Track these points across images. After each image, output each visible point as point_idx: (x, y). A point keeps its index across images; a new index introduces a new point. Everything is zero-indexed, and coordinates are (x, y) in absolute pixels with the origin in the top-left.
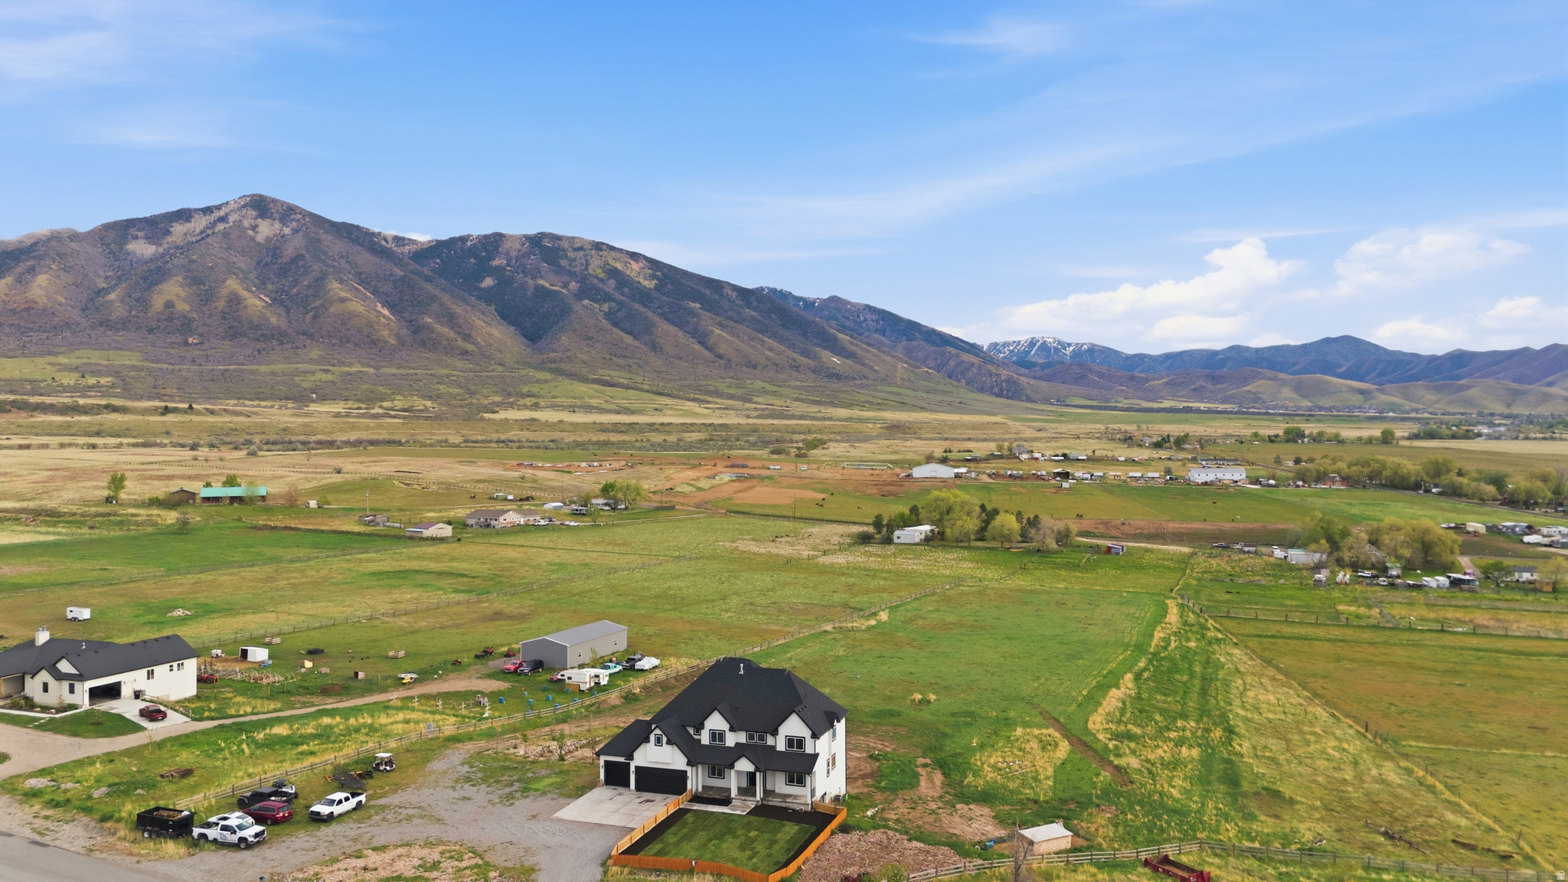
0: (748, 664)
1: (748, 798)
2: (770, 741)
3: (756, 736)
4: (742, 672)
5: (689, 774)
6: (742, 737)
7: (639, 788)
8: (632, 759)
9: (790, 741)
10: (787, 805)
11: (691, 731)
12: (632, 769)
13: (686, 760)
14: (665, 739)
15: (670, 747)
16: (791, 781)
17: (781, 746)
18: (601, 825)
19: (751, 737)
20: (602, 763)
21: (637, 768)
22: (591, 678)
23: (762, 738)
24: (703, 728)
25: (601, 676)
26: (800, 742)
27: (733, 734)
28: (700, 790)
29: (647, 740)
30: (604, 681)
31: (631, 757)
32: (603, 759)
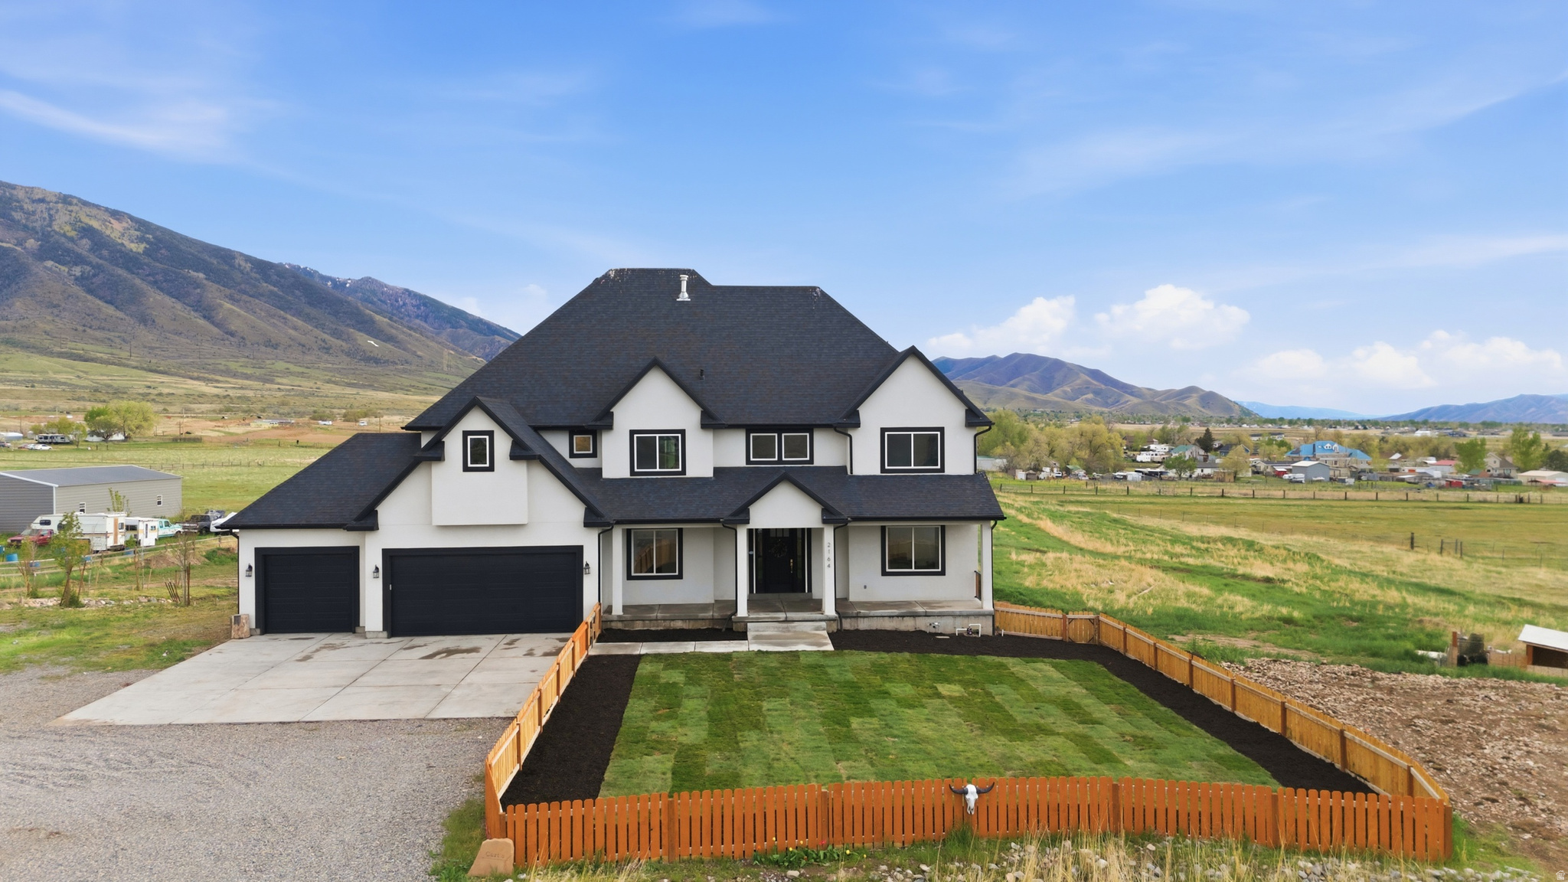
0: (697, 282)
1: (791, 615)
2: (825, 451)
3: (780, 442)
4: (684, 296)
5: (590, 556)
6: (734, 451)
7: (397, 624)
8: (373, 527)
9: (895, 443)
10: (922, 624)
11: (560, 444)
12: (371, 560)
13: (576, 511)
14: (502, 444)
15: (520, 470)
16: (896, 562)
17: (867, 460)
18: (313, 726)
19: (761, 448)
20: (247, 558)
21: (392, 558)
22: (120, 527)
23: (798, 448)
24: (609, 427)
25: (141, 527)
26: (930, 443)
27: (708, 437)
28: (617, 611)
29: (435, 453)
30: (148, 540)
31: (367, 521)
32: (248, 546)
